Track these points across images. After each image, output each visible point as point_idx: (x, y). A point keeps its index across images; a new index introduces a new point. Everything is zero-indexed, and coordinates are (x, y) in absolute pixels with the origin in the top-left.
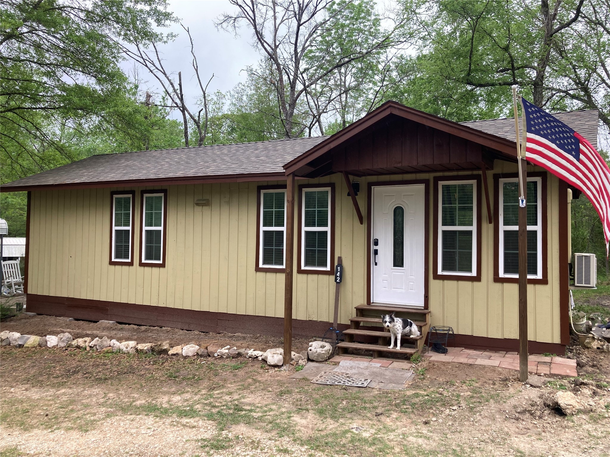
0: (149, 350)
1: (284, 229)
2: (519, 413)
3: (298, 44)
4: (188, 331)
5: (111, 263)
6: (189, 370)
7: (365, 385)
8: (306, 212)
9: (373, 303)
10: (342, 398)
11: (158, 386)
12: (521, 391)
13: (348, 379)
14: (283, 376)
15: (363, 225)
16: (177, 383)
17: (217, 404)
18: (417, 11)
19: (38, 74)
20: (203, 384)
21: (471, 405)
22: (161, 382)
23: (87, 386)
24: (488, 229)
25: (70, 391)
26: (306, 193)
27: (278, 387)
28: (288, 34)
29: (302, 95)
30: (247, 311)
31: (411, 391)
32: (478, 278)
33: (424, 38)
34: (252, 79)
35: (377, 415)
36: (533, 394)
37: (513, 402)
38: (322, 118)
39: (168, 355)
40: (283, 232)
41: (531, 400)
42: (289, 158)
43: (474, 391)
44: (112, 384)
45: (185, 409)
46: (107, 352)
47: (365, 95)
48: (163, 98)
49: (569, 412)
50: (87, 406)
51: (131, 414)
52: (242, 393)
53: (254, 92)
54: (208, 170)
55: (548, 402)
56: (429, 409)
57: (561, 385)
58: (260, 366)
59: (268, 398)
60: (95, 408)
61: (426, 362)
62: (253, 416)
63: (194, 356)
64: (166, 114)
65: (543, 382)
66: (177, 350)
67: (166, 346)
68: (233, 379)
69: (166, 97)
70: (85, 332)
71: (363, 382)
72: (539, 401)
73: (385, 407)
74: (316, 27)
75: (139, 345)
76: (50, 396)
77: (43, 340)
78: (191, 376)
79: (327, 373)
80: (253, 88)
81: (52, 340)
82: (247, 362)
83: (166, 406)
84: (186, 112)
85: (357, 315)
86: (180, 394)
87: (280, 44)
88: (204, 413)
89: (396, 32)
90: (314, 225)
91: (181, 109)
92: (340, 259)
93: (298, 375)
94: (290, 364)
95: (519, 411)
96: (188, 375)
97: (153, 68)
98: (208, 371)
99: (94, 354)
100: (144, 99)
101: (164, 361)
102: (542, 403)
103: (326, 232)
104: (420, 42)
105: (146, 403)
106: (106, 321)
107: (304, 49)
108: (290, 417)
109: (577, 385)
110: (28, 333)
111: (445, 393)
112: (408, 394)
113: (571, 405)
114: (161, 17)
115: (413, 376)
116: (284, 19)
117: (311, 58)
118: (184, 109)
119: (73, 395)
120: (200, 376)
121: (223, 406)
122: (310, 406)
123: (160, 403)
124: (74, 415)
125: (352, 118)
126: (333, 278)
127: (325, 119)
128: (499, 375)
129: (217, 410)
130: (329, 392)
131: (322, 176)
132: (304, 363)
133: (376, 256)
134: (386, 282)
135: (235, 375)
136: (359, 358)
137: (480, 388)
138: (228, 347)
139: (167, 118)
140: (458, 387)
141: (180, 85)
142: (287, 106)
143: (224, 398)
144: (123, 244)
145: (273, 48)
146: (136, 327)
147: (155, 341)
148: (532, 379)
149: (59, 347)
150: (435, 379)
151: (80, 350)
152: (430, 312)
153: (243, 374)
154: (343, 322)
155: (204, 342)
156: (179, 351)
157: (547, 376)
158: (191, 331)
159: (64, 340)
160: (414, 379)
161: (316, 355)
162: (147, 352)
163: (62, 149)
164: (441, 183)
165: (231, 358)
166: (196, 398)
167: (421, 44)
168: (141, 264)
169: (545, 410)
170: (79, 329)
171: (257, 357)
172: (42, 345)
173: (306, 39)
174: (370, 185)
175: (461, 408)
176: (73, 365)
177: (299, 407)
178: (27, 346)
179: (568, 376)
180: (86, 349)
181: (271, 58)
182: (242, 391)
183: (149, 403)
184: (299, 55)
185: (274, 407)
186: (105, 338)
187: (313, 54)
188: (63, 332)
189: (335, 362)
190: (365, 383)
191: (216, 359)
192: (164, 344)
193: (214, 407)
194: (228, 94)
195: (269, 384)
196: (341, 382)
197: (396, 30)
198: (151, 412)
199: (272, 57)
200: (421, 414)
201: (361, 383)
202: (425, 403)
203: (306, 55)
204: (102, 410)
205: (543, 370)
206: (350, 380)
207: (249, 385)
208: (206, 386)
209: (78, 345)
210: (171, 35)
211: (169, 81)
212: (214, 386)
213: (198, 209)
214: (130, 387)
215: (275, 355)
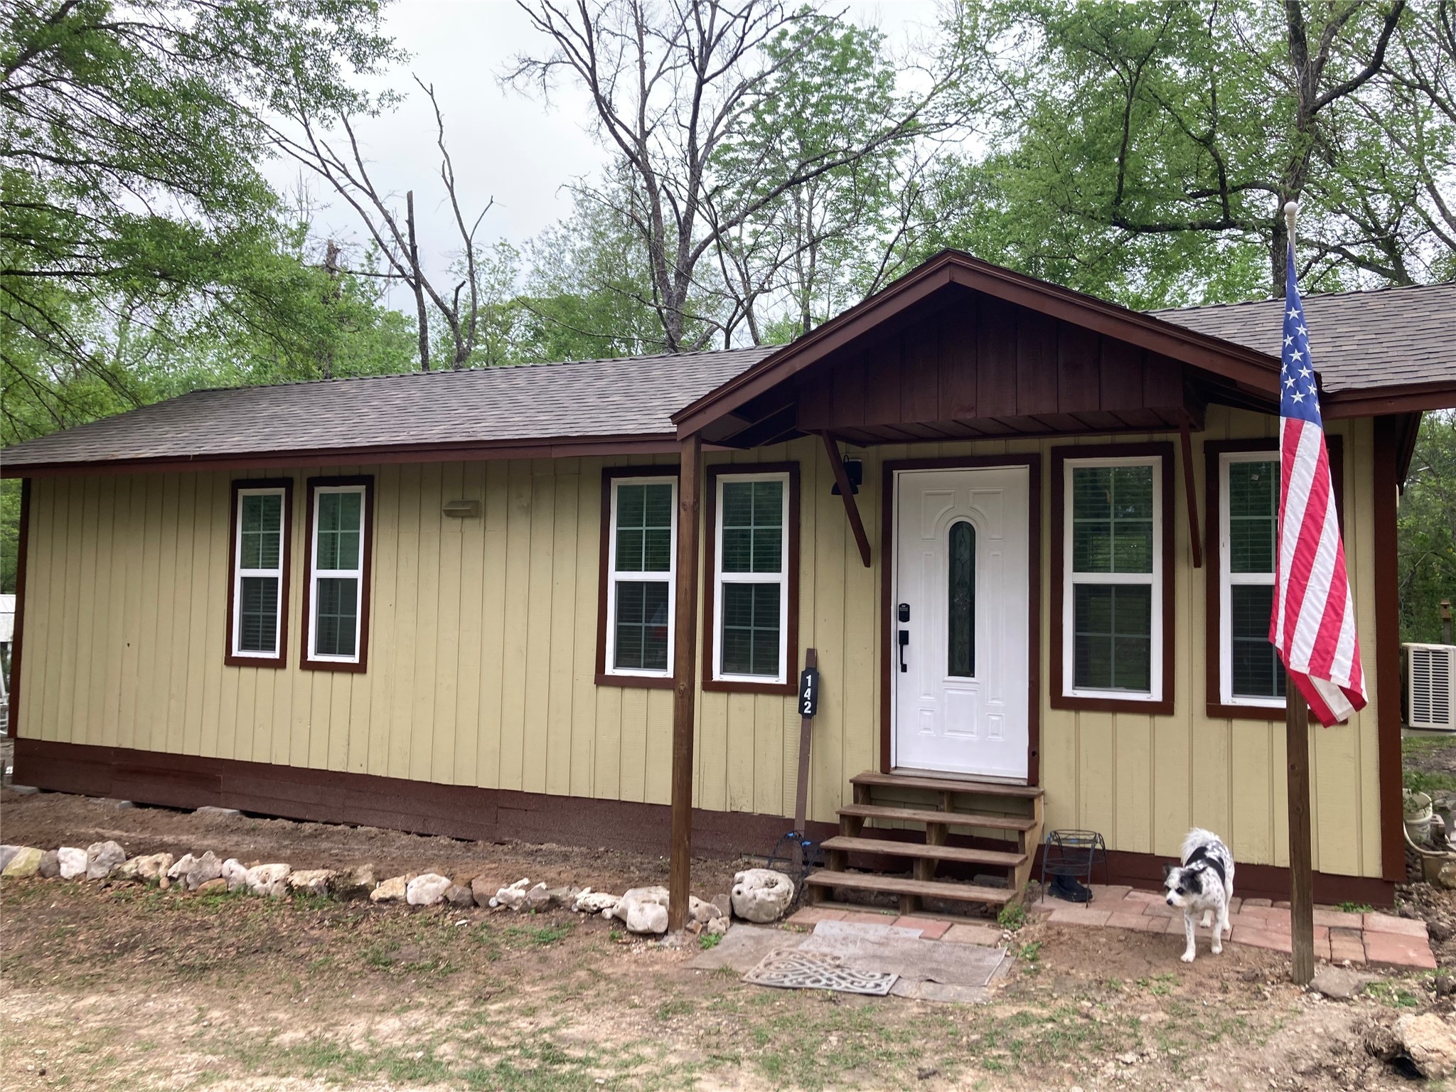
0: (320, 889)
1: (669, 577)
2: (1303, 1074)
3: (698, 129)
4: (421, 835)
5: (231, 661)
6: (423, 943)
7: (884, 989)
8: (726, 534)
9: (896, 768)
10: (826, 1027)
11: (341, 988)
12: (1301, 1013)
13: (838, 971)
14: (667, 963)
15: (872, 568)
16: (392, 980)
17: (497, 1042)
18: (989, 48)
19: (58, 191)
20: (459, 984)
21: (1173, 1051)
22: (351, 976)
23: (155, 988)
24: (1190, 581)
25: (110, 1001)
26: (727, 487)
27: (657, 992)
28: (674, 104)
29: (704, 253)
30: (572, 787)
31: (1007, 1007)
32: (1165, 707)
33: (1005, 115)
34: (586, 214)
35: (924, 1076)
36: (1336, 1020)
37: (1283, 1042)
38: (755, 307)
39: (371, 901)
40: (666, 584)
41: (1330, 1038)
42: (684, 400)
43: (1175, 1009)
44: (220, 984)
45: (410, 1055)
46: (214, 893)
47: (856, 254)
48: (369, 256)
49: (1433, 1069)
50: (149, 1047)
51: (265, 1074)
52: (562, 1011)
53: (588, 244)
54: (477, 428)
55: (1377, 1044)
56: (1058, 1059)
57: (1403, 995)
58: (608, 934)
59: (630, 1024)
60: (170, 1053)
61: (1038, 926)
62: (592, 1080)
63: (438, 904)
64: (376, 294)
65: (1356, 987)
66: (393, 888)
67: (364, 879)
68: (538, 971)
69: (377, 254)
70: (158, 838)
71: (878, 982)
72: (1352, 1041)
73: (943, 1052)
74: (742, 88)
75: (296, 873)
76: (57, 1016)
77: (50, 860)
78: (428, 962)
79: (784, 955)
80: (587, 235)
81: (72, 858)
82: (573, 923)
83: (361, 1047)
84: (423, 289)
85: (856, 801)
86: (397, 1013)
87: (654, 126)
88: (461, 1067)
89: (940, 98)
90: (745, 568)
91: (413, 281)
92: (812, 653)
93: (707, 961)
94: (686, 929)
95: (1302, 1068)
96: (421, 957)
97: (343, 181)
98: (474, 946)
99: (179, 898)
100: (323, 258)
101: (360, 917)
102: (1361, 1046)
103: (776, 587)
104: (997, 124)
105: (307, 1039)
106: (215, 810)
107: (711, 141)
108: (693, 1080)
109: (1443, 993)
110: (14, 841)
111: (1098, 1015)
112: (1000, 1016)
113: (1438, 1051)
114: (363, 49)
115: (1007, 965)
116: (664, 68)
117: (726, 164)
118: (418, 283)
119: (116, 1014)
120: (453, 963)
121: (514, 1047)
122: (742, 1050)
123: (344, 1038)
124: (114, 1073)
125: (826, 310)
126: (793, 702)
127: (761, 311)
128: (1233, 964)
129: (496, 1059)
130: (791, 1007)
131: (766, 445)
132: (723, 928)
133: (905, 647)
134: (929, 714)
135: (544, 960)
136: (864, 914)
137: (1188, 1001)
138: (526, 881)
139: (377, 304)
140: (1130, 997)
141: (410, 223)
142: (671, 277)
143: (513, 1024)
144: (261, 614)
145: (638, 137)
146: (289, 825)
147: (338, 865)
148: (1326, 977)
149: (89, 877)
150: (1068, 974)
151: (144, 888)
152: (1043, 793)
153: (565, 956)
154: (819, 818)
155: (463, 867)
156: (400, 893)
157: (1359, 967)
158: (430, 836)
159: (103, 860)
160: (1010, 973)
161: (752, 905)
162: (315, 894)
163: (113, 376)
164: (1070, 464)
165: (533, 911)
166: (442, 1023)
167: (998, 129)
168: (306, 665)
169: (1370, 1065)
170: (144, 829)
171: (600, 910)
172: (48, 873)
173: (716, 116)
174: (889, 468)
175: (1147, 1059)
176: (122, 927)
177: (715, 1052)
178: (10, 873)
179: (1412, 969)
180: (158, 884)
181: (631, 163)
182: (562, 1006)
183: (315, 1038)
184: (700, 154)
185: (647, 1051)
186: (210, 855)
187: (732, 155)
188: (103, 839)
189: (801, 925)
190: (884, 984)
191: (493, 913)
192: (360, 871)
193: (488, 1049)
194: (528, 247)
195: (632, 986)
196: (819, 981)
197: (939, 94)
198: (319, 1066)
199: (634, 159)
200: (1039, 1072)
201: (872, 984)
202: (1048, 1043)
203: (716, 158)
204: (189, 1060)
205: (1348, 950)
206: (844, 975)
207: (582, 986)
208: (467, 989)
209: (137, 873)
210: (391, 97)
211: (385, 213)
212: (488, 989)
213: (452, 525)
214: (268, 990)
215: (648, 907)
